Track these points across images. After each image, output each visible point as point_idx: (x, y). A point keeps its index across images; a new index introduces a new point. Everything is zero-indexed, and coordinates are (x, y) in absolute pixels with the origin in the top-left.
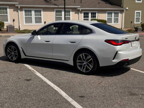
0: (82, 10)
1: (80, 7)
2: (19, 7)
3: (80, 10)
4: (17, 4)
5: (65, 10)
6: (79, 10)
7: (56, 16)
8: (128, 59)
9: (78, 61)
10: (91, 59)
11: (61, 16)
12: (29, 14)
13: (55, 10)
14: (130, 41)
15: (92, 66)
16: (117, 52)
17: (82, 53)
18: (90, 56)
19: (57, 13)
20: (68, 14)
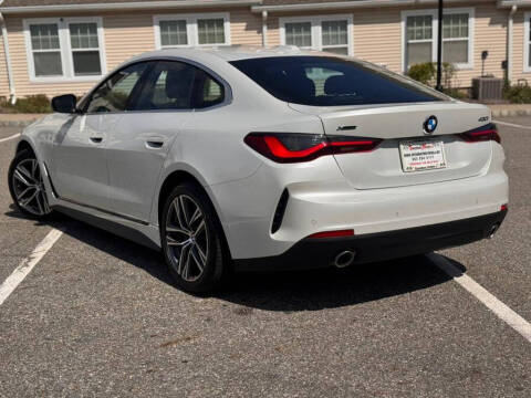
0: (521, 9)
2: (265, 14)
3: (514, 8)
4: (258, 4)
5: (440, 12)
6: (509, 9)
7: (406, 40)
8: (351, 230)
9: (168, 229)
10: (203, 223)
11: (431, 37)
12: (300, 38)
13: (405, 14)
14: (381, 140)
15: (206, 258)
16: (285, 196)
17: (178, 196)
18: (198, 209)
19: (410, 28)
20: (458, 29)
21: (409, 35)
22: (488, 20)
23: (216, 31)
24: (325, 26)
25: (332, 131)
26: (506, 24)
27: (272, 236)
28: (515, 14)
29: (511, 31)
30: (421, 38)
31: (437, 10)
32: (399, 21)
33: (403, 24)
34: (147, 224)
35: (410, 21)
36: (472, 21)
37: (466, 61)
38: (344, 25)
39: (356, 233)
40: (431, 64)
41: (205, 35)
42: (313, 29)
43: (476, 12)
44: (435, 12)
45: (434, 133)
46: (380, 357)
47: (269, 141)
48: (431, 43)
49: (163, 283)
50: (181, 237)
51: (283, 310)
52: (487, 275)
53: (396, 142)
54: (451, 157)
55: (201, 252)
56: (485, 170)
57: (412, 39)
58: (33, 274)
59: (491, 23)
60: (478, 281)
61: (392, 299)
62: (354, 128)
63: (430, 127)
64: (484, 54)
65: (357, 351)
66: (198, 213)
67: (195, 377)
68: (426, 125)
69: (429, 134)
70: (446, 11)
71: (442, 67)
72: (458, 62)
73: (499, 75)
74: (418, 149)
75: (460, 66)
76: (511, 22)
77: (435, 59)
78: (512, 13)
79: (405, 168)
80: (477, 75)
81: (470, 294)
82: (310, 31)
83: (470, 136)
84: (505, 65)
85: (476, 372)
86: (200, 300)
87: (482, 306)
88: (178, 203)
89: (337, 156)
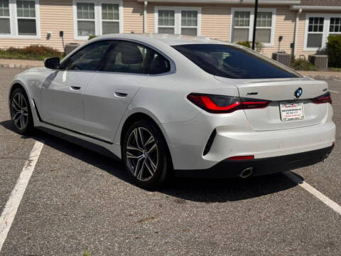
0: (305, 11)
1: (299, 2)
2: (146, 3)
3: (301, 10)
5: (256, 10)
6: (297, 11)
7: (233, 26)
8: (253, 156)
9: (128, 148)
10: (155, 145)
11: (249, 25)
12: (168, 20)
13: (233, 10)
14: (270, 101)
15: (156, 167)
16: (214, 133)
17: (137, 127)
18: (152, 136)
19: (236, 19)
20: (265, 21)
21: (235, 23)
22: (283, 17)
23: (114, 11)
24: (184, 13)
25: (244, 95)
26: (294, 21)
27: (204, 157)
28: (301, 14)
29: (297, 25)
30: (243, 25)
31: (254, 9)
32: (230, 14)
33: (231, 16)
34: (112, 144)
35: (237, 14)
36: (274, 17)
37: (269, 42)
38: (195, 14)
39: (255, 157)
40: (248, 42)
41: (106, 14)
42: (176, 15)
43: (277, 11)
44: (252, 10)
45: (300, 98)
46: (273, 233)
47: (204, 99)
48: (248, 29)
49: (123, 181)
50: (136, 153)
51: (205, 201)
52: (318, 183)
53: (278, 103)
54: (307, 113)
55: (152, 163)
56: (324, 121)
57: (237, 26)
58: (36, 172)
59: (286, 19)
60: (314, 187)
61: (268, 196)
62: (256, 94)
63: (298, 94)
64: (281, 38)
65: (258, 229)
66: (151, 139)
67: (166, 243)
68: (296, 93)
69: (297, 98)
70: (259, 10)
71: (255, 45)
72: (264, 42)
73: (289, 52)
74: (289, 107)
75: (266, 44)
76: (298, 19)
77: (251, 39)
78: (299, 13)
79: (283, 118)
80: (275, 51)
81: (312, 195)
82: (174, 16)
83: (317, 100)
84: (292, 46)
85: (332, 244)
86: (151, 193)
87: (321, 203)
88: (136, 132)
89: (246, 110)
